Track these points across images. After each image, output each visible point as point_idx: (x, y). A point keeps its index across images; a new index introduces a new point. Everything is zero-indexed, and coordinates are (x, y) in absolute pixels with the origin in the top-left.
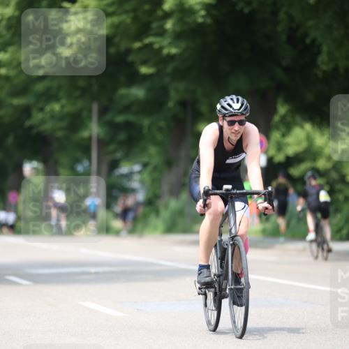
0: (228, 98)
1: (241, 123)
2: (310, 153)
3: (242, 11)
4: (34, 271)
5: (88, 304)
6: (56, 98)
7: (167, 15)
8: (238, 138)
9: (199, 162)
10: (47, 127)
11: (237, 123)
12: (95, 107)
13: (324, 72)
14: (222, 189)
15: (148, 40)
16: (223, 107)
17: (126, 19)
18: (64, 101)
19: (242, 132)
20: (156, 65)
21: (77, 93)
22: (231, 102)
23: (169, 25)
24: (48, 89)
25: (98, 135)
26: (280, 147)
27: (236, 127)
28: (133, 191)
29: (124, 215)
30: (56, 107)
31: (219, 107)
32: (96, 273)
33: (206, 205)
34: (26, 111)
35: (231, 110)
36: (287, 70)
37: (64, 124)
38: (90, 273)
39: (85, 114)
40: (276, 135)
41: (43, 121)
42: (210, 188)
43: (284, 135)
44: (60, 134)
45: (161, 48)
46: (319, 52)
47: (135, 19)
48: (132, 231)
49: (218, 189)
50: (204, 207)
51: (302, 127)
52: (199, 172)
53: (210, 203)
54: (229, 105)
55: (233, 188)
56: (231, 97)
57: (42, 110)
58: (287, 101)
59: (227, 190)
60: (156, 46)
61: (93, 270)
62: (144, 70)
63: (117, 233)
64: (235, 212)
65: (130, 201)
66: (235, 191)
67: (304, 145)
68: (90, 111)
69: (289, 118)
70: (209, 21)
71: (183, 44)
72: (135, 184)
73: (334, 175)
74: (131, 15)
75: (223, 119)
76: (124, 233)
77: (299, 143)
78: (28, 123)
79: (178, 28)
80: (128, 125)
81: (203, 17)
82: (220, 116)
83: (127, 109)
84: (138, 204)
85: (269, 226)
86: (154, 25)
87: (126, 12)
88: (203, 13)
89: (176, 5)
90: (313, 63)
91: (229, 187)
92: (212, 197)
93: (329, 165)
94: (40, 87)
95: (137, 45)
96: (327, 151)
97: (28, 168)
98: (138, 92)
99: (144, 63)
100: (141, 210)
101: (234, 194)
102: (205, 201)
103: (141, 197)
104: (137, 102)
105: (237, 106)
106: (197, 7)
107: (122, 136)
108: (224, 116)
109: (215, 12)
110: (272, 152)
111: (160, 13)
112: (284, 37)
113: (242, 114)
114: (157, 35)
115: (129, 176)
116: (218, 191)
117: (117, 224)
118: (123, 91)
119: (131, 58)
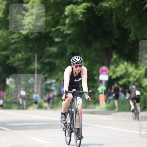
0: (75, 57)
1: (80, 66)
2: (127, 75)
3: (98, 15)
4: (11, 124)
6: (19, 52)
7: (66, 17)
8: (79, 72)
9: (63, 81)
10: (16, 64)
11: (78, 67)
12: (36, 56)
13: (132, 41)
14: (72, 91)
15: (58, 28)
16: (73, 61)
17: (49, 18)
18: (23, 53)
19: (80, 70)
20: (61, 37)
21: (29, 50)
22: (76, 59)
23: (67, 21)
24: (17, 48)
25: (37, 68)
26: (114, 72)
27: (78, 68)
28: (52, 91)
29: (48, 101)
30: (20, 55)
31: (71, 60)
32: (37, 125)
33: (66, 97)
34: (7, 57)
35: (76, 61)
36: (117, 40)
37: (23, 62)
38: (34, 125)
39: (32, 58)
40: (112, 67)
41: (14, 62)
42: (68, 90)
43: (116, 67)
44: (22, 67)
45: (64, 31)
46: (130, 32)
47: (53, 18)
48: (52, 108)
49: (70, 91)
50: (65, 98)
51: (123, 64)
52: (64, 85)
53: (67, 96)
54: (75, 60)
55: (76, 91)
56: (76, 57)
57: (14, 56)
58: (117, 53)
59: (74, 91)
60: (61, 30)
61: (36, 124)
62: (57, 40)
63: (46, 108)
64: (77, 99)
65: (51, 95)
66: (77, 92)
67: (124, 71)
68: (34, 57)
69: (118, 60)
70: (84, 19)
71: (73, 29)
72: (53, 88)
74: (51, 17)
75: (73, 65)
76: (48, 108)
77: (122, 71)
78: (8, 62)
79: (71, 23)
80: (50, 63)
81: (81, 17)
82: (72, 64)
83: (49, 56)
84: (54, 96)
85: (109, 105)
86: (61, 21)
87: (49, 15)
88: (81, 16)
89: (70, 13)
90: (128, 37)
91: (75, 90)
92: (68, 94)
93: (135, 80)
94: (13, 47)
95: (54, 29)
96: (134, 74)
97: (8, 81)
98: (54, 49)
99: (57, 37)
100: (56, 99)
101: (76, 93)
102: (66, 95)
103: (55, 93)
104: (54, 53)
105: (78, 60)
106: (79, 14)
107: (47, 68)
108: (74, 64)
109: (86, 16)
110: (111, 74)
111: (63, 16)
112: (115, 26)
113: (80, 63)
114: (62, 25)
115: (51, 84)
116: (71, 92)
117: (46, 105)
118: (48, 48)
119: (51, 35)
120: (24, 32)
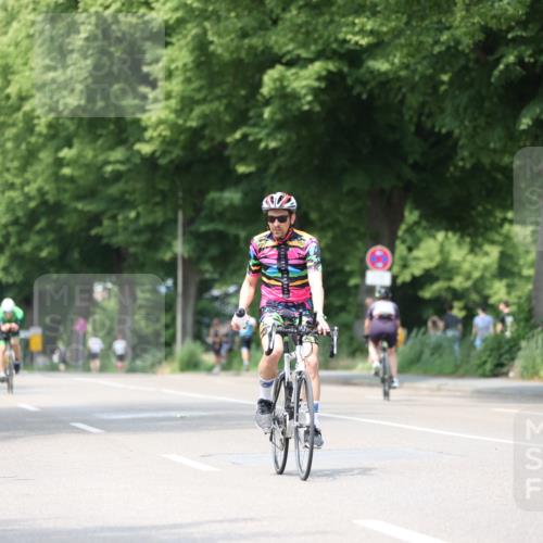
2: (444, 270)
4: (105, 416)
5: (174, 457)
10: (119, 240)
17: (220, 106)
21: (158, 198)
23: (267, 113)
24: (124, 193)
26: (405, 264)
30: (132, 214)
36: (415, 166)
38: (175, 419)
43: (410, 249)
45: (258, 141)
47: (229, 106)
48: (226, 367)
51: (434, 237)
57: (114, 218)
58: (417, 206)
62: (242, 169)
63: (210, 369)
67: (438, 259)
68: (175, 221)
70: (317, 108)
73: (475, 297)
77: (431, 259)
79: (278, 117)
80: (221, 237)
81: (309, 103)
83: (220, 216)
87: (219, 98)
88: (309, 98)
89: (276, 89)
93: (468, 284)
94: (114, 190)
96: (466, 266)
98: (232, 196)
99: (242, 160)
104: (232, 207)
106: (303, 92)
107: (214, 251)
109: (323, 97)
110: (396, 269)
114: (254, 125)
115: (223, 298)
117: (209, 358)
118: (213, 195)
120: (145, 149)
